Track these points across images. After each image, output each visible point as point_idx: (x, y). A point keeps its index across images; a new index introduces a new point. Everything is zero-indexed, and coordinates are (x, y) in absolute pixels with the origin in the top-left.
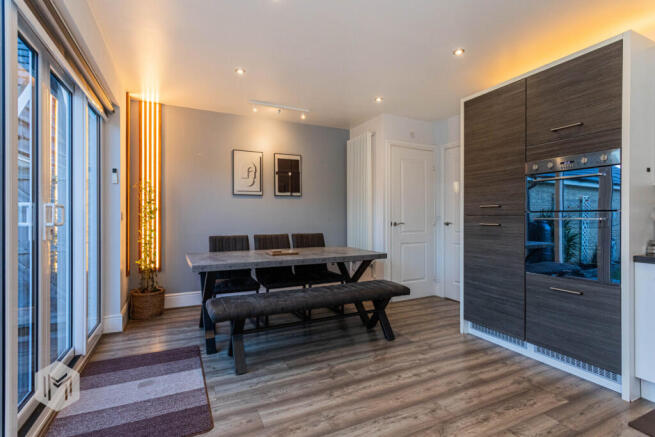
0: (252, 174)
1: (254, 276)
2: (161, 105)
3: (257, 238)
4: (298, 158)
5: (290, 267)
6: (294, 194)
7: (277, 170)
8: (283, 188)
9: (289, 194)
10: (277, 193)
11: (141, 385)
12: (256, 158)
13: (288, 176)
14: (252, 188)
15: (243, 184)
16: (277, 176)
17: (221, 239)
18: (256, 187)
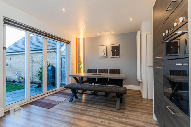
0: (104, 52)
1: (97, 80)
2: (84, 38)
3: (99, 70)
4: (118, 45)
5: (108, 79)
6: (117, 57)
7: (111, 50)
8: (113, 55)
9: (115, 57)
10: (112, 57)
11: (57, 98)
12: (105, 47)
13: (115, 51)
14: (104, 56)
15: (102, 55)
16: (111, 51)
17: (90, 69)
18: (105, 55)
